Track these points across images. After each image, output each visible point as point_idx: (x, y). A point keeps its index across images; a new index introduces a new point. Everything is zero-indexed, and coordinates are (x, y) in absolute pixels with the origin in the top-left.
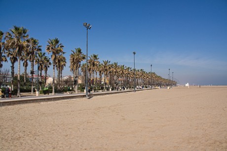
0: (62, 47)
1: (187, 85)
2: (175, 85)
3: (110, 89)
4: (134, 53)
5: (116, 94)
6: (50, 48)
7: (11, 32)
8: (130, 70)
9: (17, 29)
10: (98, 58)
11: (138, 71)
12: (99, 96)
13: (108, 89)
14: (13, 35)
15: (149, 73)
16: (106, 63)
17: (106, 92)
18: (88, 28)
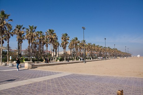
0: (69, 37)
1: (139, 56)
2: (130, 56)
3: (92, 59)
4: (105, 39)
5: (97, 61)
6: (64, 38)
7: (47, 32)
8: (102, 48)
9: (50, 30)
10: (85, 42)
11: (107, 48)
12: (89, 62)
13: (90, 59)
14: (48, 33)
15: (113, 49)
16: (89, 44)
17: (89, 60)
18: (84, 29)
